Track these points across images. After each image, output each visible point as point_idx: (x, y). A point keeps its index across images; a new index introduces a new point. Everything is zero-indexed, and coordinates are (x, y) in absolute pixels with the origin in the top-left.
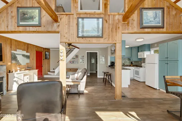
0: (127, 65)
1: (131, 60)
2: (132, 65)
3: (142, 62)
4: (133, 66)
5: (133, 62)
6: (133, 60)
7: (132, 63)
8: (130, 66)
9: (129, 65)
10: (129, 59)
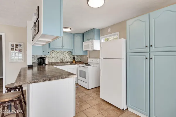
0: (68, 62)
1: (73, 55)
2: (74, 62)
3: (88, 56)
4: (76, 63)
5: (76, 58)
6: (76, 54)
7: (74, 58)
8: (72, 63)
9: (70, 62)
10: (70, 53)
